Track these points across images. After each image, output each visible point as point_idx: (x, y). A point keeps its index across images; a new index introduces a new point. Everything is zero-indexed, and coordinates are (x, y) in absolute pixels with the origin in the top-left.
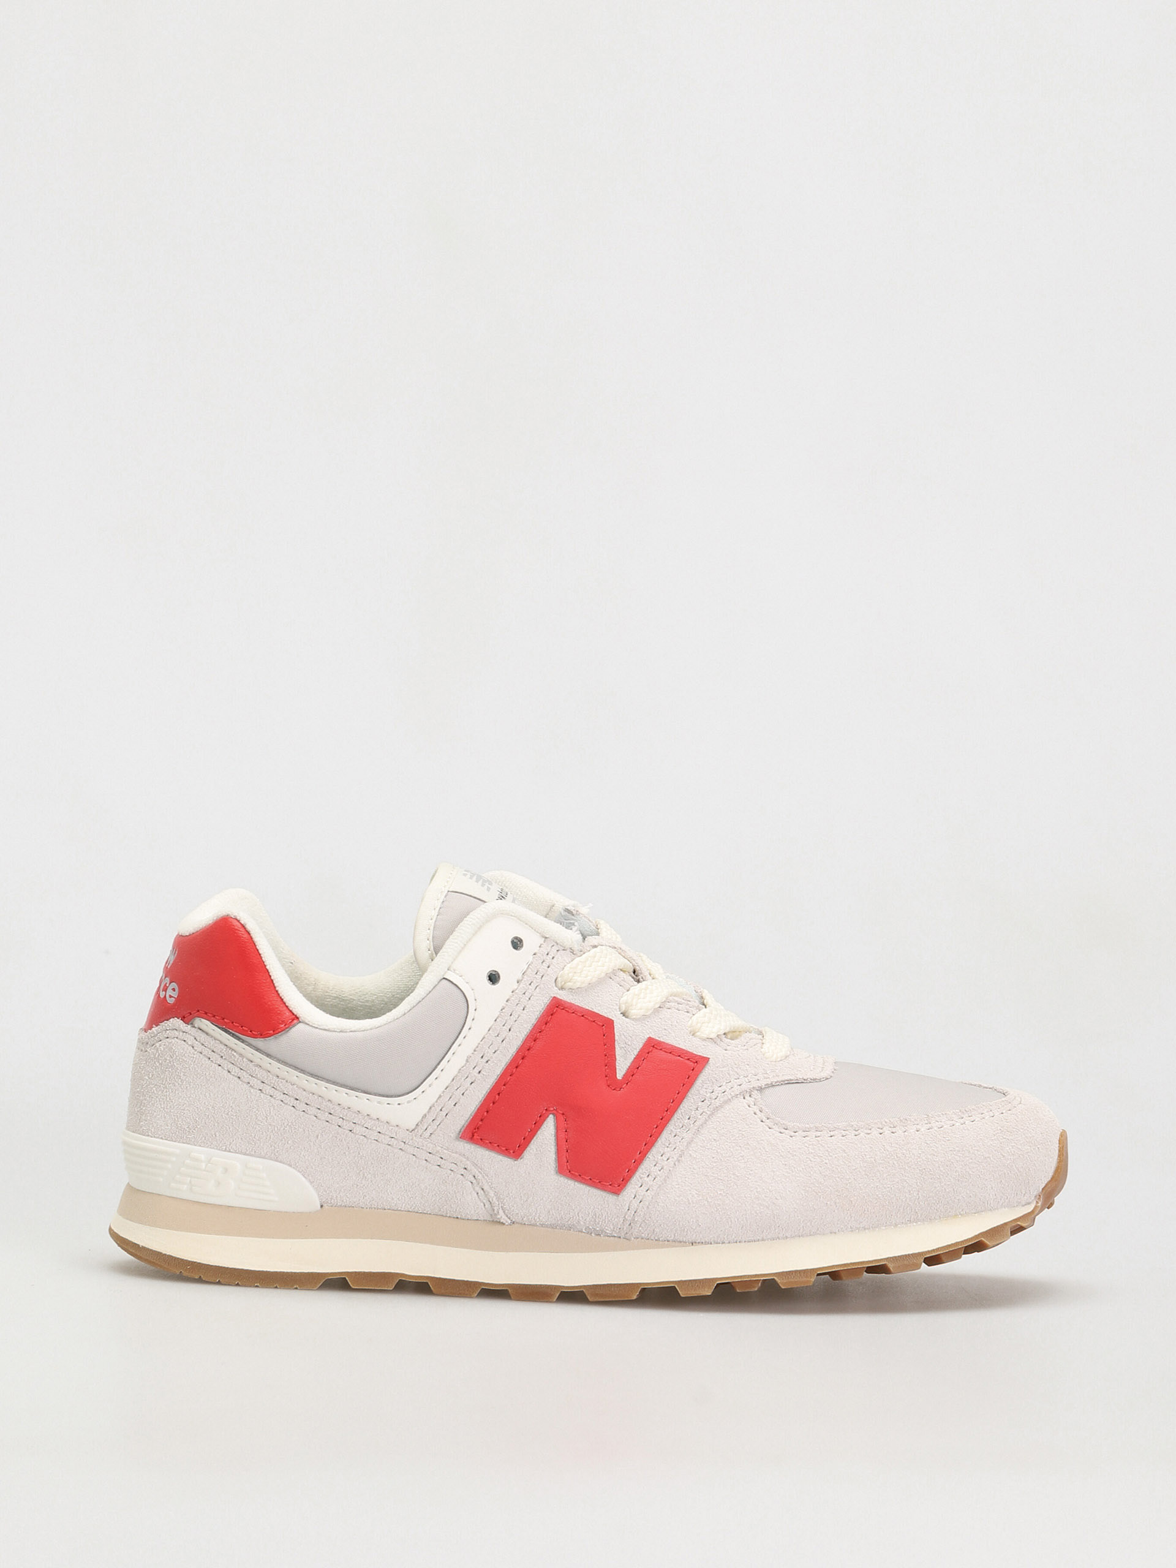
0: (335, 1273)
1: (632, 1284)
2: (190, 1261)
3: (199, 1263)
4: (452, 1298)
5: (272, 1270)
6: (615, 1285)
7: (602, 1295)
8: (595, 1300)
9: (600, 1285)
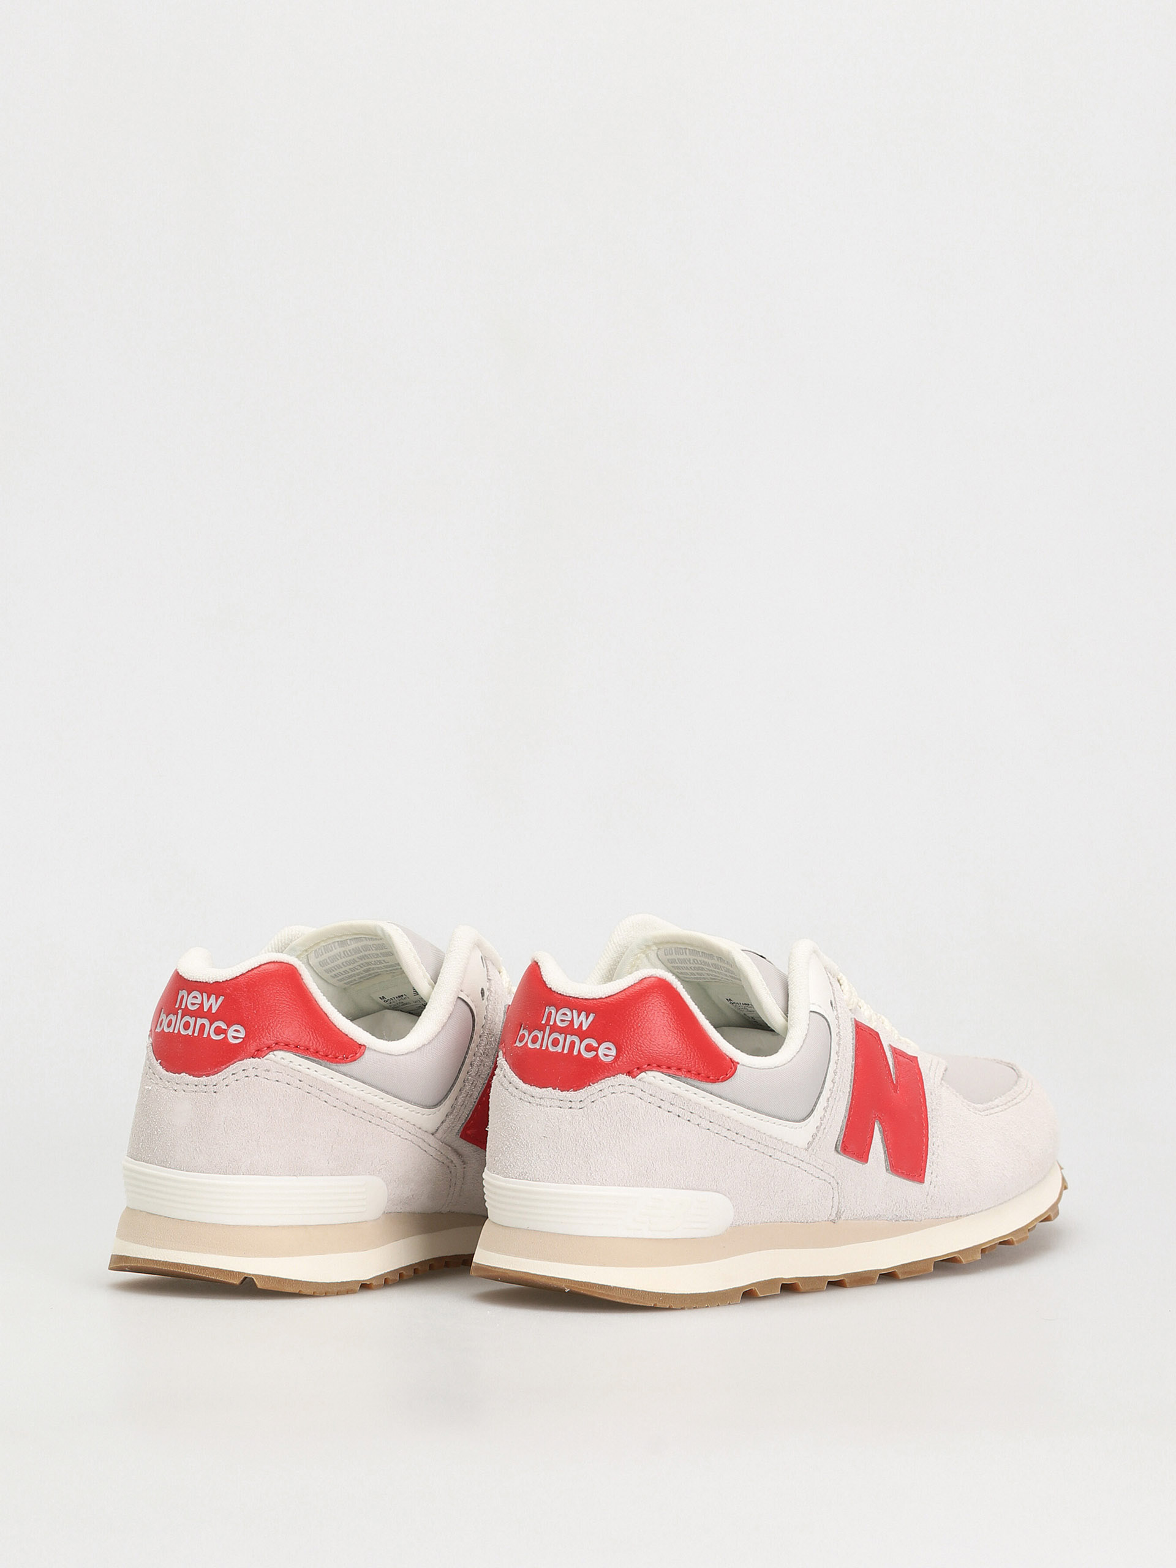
0: (747, 1285)
1: (928, 1259)
2: (660, 1293)
3: (668, 1294)
4: (816, 1293)
5: (713, 1290)
6: (917, 1262)
7: (910, 1273)
8: (905, 1277)
9: (907, 1264)
